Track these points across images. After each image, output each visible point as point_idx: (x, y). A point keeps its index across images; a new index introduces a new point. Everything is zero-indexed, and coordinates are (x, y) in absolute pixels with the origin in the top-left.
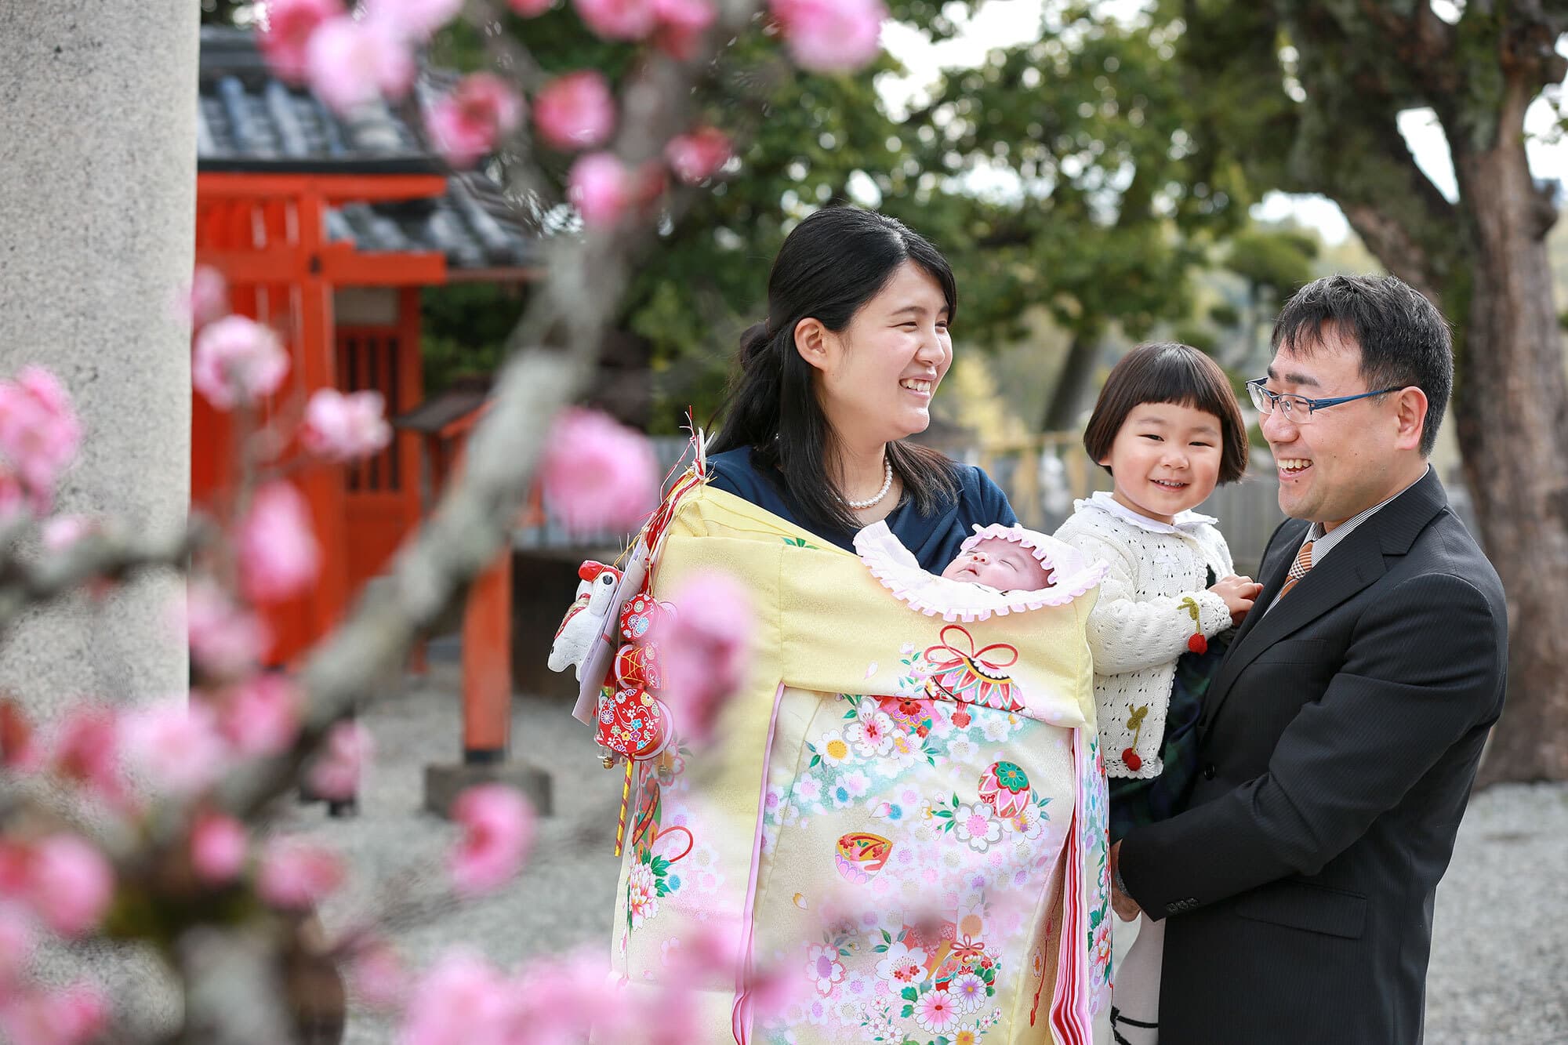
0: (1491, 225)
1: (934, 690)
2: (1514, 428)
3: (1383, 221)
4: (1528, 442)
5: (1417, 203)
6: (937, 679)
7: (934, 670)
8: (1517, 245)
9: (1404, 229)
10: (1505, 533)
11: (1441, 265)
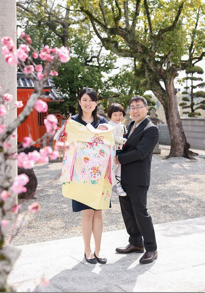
0: (169, 93)
1: (94, 142)
2: (172, 116)
3: (157, 93)
4: (174, 118)
5: (161, 91)
6: (94, 140)
7: (94, 139)
8: (173, 95)
9: (160, 94)
10: (171, 128)
11: (164, 98)
